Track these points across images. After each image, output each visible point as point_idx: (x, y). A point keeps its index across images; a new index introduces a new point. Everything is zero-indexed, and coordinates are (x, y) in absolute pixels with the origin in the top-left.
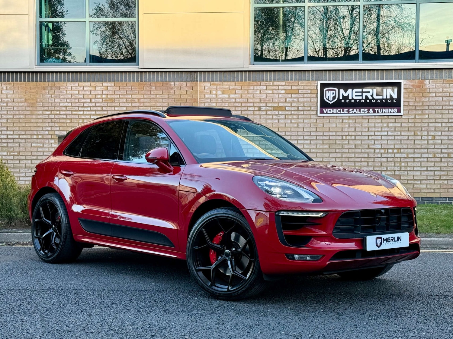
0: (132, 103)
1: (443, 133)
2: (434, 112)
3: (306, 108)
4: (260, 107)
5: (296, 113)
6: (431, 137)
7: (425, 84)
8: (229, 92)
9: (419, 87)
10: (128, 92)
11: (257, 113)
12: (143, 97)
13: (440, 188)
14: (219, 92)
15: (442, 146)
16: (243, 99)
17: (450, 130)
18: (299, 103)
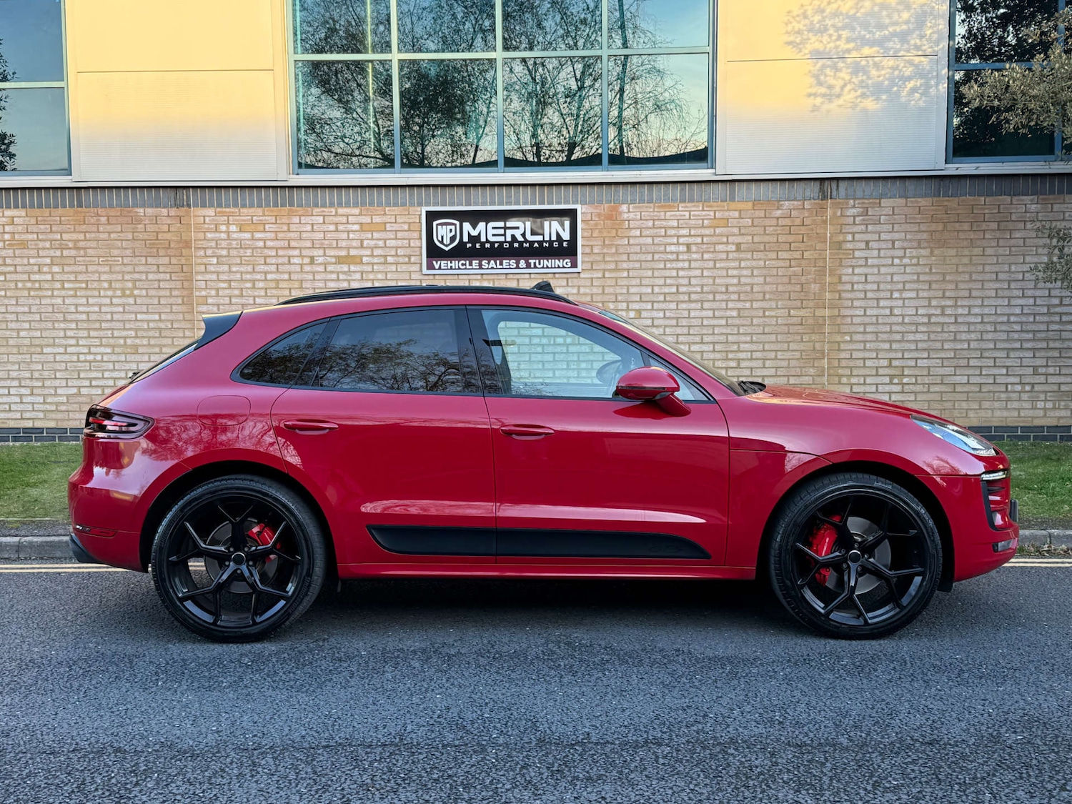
0: (62, 249)
1: (656, 306)
2: (637, 265)
3: (401, 260)
4: (312, 258)
5: (381, 268)
6: (634, 312)
7: (621, 213)
8: (253, 227)
9: (610, 217)
10: (53, 229)
11: (307, 268)
12: (83, 238)
14: (233, 228)
16: (279, 242)
17: (667, 299)
18: (387, 249)
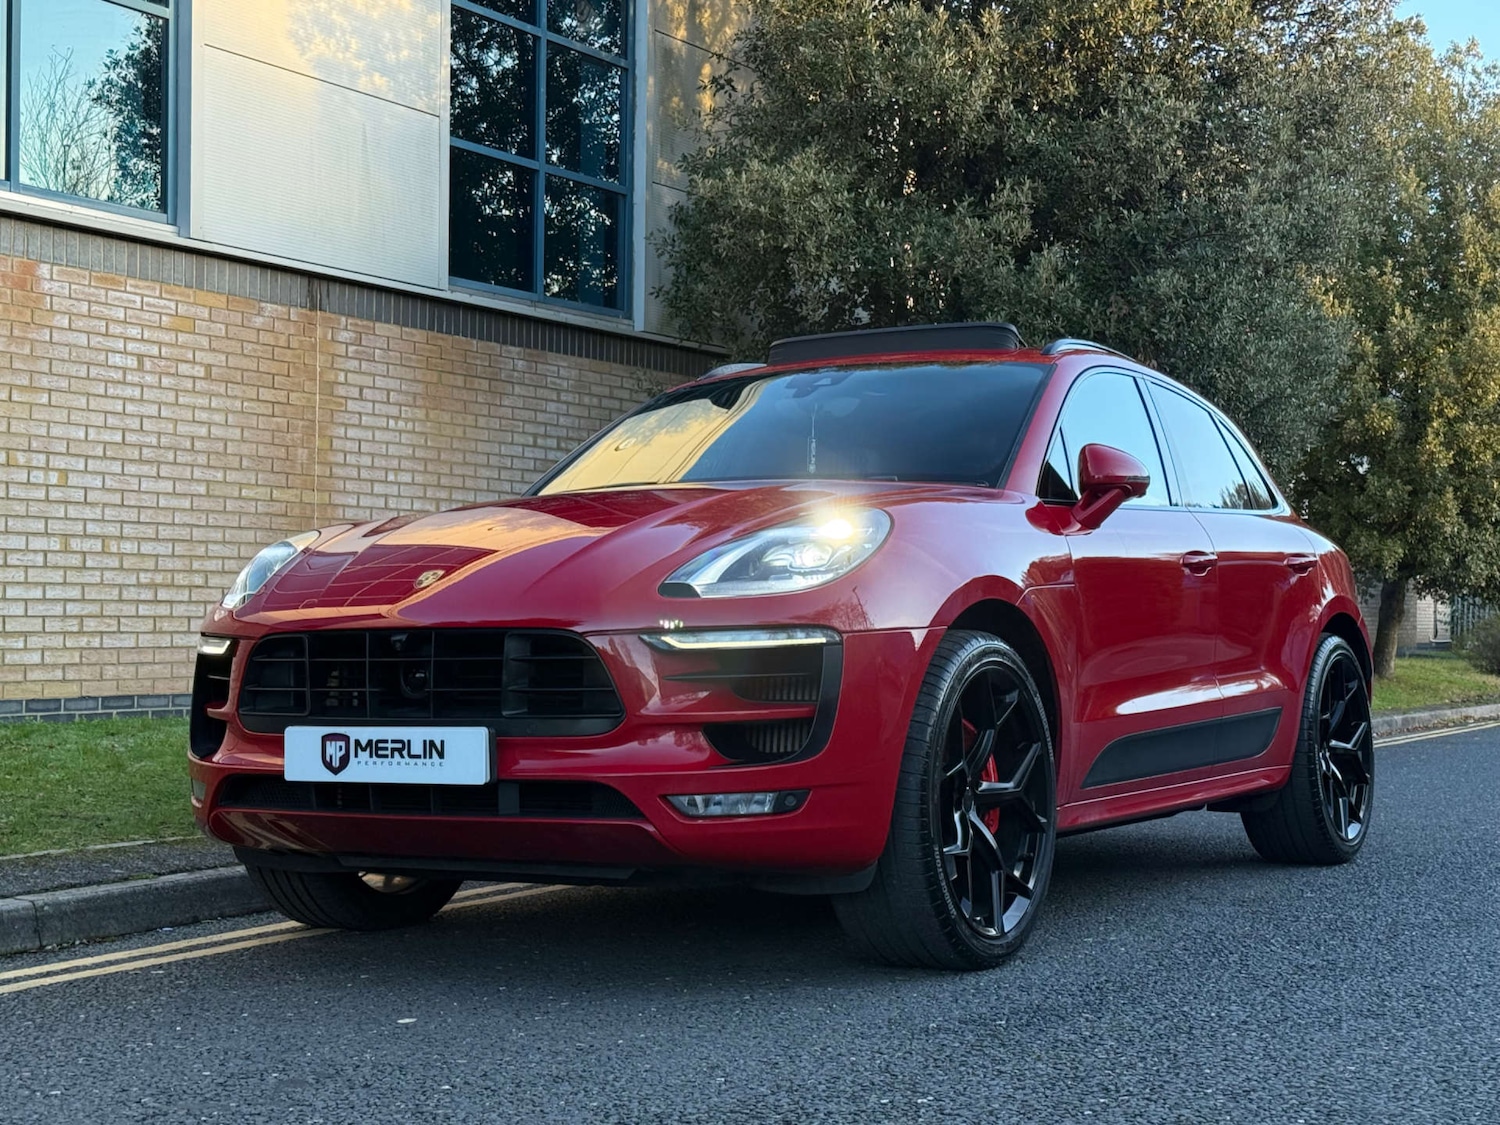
6: (56, 474)
7: (39, 279)
13: (81, 663)
15: (88, 513)
17: (107, 453)
